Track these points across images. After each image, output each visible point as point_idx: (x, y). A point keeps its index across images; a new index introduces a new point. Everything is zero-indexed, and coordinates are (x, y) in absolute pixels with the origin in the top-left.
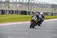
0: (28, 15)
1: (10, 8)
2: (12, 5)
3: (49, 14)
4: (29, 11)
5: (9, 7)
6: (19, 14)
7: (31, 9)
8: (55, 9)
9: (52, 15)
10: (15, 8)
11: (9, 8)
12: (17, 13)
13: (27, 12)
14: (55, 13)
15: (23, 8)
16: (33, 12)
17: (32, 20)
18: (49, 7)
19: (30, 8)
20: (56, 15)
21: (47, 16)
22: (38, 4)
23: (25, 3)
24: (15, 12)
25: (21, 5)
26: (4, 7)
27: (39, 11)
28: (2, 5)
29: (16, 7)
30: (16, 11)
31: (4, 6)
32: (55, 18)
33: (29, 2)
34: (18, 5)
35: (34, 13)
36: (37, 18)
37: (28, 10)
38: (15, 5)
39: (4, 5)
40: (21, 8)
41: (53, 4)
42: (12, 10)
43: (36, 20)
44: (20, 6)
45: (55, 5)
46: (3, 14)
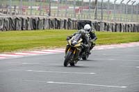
1: (52, 14)
2: (57, 7)
4: (98, 21)
5: (50, 12)
6: (74, 29)
7: (102, 16)
10: (64, 15)
11: (49, 15)
12: (69, 26)
13: (92, 25)
15: (82, 14)
17: (69, 46)
19: (99, 15)
24: (65, 23)
25: (77, 8)
26: (39, 12)
27: (121, 21)
28: (33, 7)
29: (67, 13)
30: (65, 21)
31: (39, 9)
34: (71, 7)
35: (108, 27)
36: (81, 40)
37: (96, 19)
38: (64, 8)
39: (37, 7)
40: (77, 16)
42: (56, 19)
43: (79, 45)
44: (77, 11)
46: (35, 29)
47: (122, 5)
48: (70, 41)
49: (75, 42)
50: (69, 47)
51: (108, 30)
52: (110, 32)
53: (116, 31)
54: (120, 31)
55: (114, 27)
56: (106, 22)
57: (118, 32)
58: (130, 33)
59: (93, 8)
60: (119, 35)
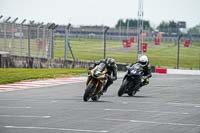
3: (20, 63)
8: (41, 43)
9: (31, 65)
14: (39, 56)
18: (18, 34)
20: (44, 65)
21: (10, 69)
32: (42, 78)
41: (32, 22)
45: (41, 26)
48: (92, 71)
49: (98, 72)
50: (90, 78)
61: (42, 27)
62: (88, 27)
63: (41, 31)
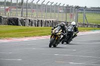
0: (21, 26)
4: (23, 18)
6: (4, 24)
7: (27, 14)
8: (72, 15)
13: (19, 21)
15: (11, 13)
16: (30, 20)
17: (53, 34)
18: (61, 11)
19: (25, 13)
22: (39, 6)
23: (15, 4)
25: (7, 7)
33: (22, 2)
35: (32, 23)
37: (22, 16)
40: (7, 14)
41: (68, 5)
44: (7, 10)
47: (43, 5)
51: (32, 25)
52: (34, 27)
53: (38, 26)
54: (42, 26)
55: (36, 23)
56: (30, 18)
57: (40, 27)
58: (49, 27)
59: (20, 8)
60: (41, 29)
61: (73, 7)
62: (94, 8)
63: (72, 10)
